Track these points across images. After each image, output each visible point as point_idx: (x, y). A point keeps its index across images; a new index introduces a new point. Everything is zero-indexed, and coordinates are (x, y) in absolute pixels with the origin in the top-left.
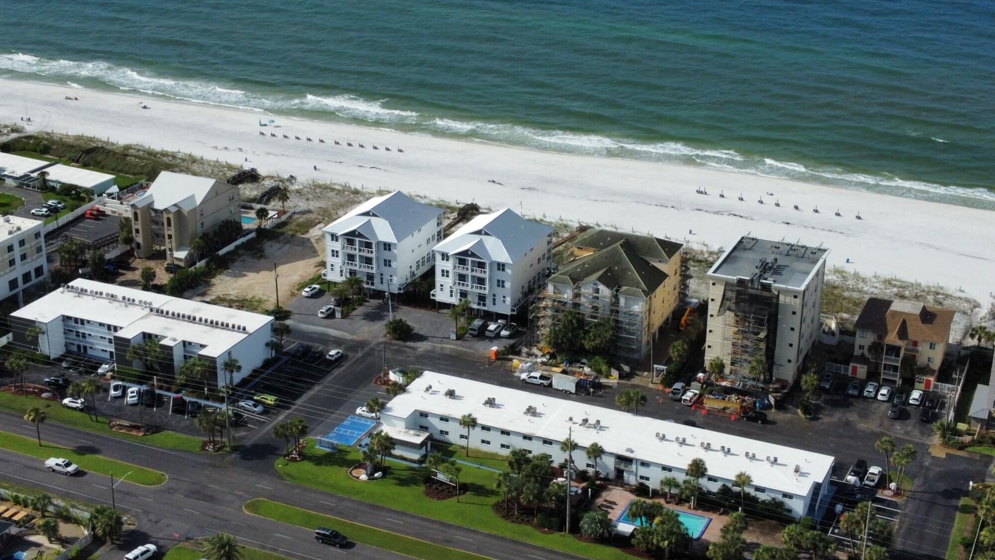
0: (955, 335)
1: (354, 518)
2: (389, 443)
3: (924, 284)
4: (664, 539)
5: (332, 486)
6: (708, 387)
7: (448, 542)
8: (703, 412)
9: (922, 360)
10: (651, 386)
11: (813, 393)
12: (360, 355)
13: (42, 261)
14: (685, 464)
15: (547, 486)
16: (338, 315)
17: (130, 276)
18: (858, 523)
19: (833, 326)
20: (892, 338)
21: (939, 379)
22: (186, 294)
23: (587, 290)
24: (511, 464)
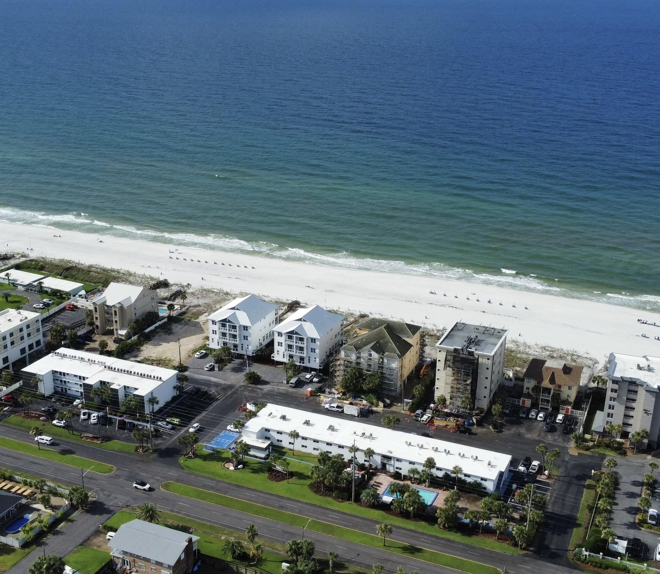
0: (583, 381)
1: (226, 493)
2: (247, 448)
3: (565, 349)
4: (410, 506)
5: (213, 473)
6: (437, 412)
7: (282, 507)
8: (434, 428)
9: (564, 396)
10: (403, 412)
11: (499, 416)
12: (229, 393)
13: (40, 337)
14: (423, 460)
15: (341, 473)
16: (216, 369)
17: (92, 345)
18: (525, 496)
19: (511, 375)
20: (546, 383)
21: (574, 408)
22: (126, 356)
23: (364, 355)
24: (319, 460)
